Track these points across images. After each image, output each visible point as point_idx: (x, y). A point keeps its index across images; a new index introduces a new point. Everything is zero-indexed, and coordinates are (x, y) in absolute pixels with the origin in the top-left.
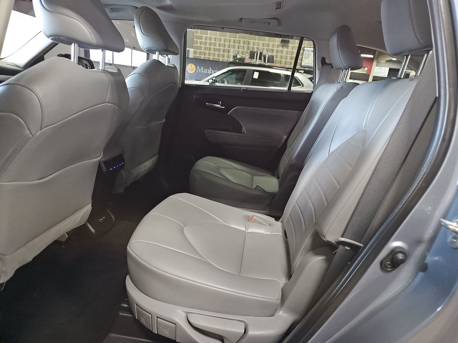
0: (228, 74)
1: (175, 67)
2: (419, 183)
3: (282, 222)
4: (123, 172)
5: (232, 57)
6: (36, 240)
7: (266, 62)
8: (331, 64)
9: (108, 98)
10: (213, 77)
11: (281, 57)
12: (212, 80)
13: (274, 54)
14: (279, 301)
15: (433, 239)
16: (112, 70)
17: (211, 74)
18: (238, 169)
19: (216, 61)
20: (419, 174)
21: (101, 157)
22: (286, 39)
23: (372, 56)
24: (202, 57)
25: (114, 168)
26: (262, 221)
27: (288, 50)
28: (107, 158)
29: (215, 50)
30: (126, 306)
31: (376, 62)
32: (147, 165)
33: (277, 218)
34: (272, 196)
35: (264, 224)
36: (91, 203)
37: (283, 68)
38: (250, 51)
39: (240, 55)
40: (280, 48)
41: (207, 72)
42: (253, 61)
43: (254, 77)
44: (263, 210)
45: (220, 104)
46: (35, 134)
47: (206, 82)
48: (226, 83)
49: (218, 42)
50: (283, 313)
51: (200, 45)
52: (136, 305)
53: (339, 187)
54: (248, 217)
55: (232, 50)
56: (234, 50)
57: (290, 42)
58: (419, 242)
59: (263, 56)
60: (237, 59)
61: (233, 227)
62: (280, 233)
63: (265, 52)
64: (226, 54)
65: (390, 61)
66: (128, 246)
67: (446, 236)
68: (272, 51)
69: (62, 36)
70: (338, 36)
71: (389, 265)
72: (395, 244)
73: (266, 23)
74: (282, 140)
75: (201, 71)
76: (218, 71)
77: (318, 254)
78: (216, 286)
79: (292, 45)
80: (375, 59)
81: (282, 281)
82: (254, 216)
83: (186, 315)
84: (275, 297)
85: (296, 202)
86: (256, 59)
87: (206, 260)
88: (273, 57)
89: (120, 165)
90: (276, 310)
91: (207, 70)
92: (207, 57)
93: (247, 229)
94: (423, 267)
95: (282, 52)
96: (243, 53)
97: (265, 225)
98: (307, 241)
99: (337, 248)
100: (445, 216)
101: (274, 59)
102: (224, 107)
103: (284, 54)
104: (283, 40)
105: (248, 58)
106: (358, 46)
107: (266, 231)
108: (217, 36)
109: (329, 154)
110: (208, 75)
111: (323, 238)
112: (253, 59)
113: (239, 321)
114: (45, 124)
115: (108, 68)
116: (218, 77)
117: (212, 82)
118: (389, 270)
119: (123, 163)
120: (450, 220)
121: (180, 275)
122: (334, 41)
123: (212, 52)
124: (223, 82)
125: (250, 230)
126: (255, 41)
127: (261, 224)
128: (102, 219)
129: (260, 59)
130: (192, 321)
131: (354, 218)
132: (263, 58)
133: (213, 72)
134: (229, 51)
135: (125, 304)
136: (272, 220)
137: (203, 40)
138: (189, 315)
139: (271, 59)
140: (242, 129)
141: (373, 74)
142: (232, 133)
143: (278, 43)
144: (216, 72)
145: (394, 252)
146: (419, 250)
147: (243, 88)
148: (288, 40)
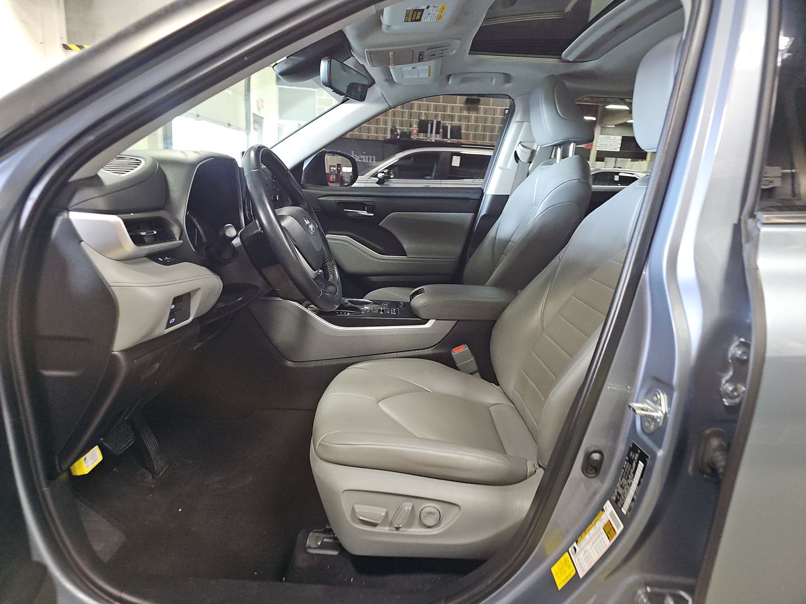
5: (389, 132)
7: (449, 137)
13: (459, 124)
23: (594, 119)
24: (364, 136)
27: (478, 115)
31: (600, 128)
40: (465, 113)
42: (426, 137)
43: (453, 164)
47: (371, 176)
57: (481, 102)
59: (441, 127)
60: (399, 135)
63: (443, 121)
65: (624, 124)
79: (485, 107)
80: (598, 122)
86: (431, 132)
88: (459, 128)
95: (468, 119)
101: (462, 131)
103: (472, 123)
104: (469, 99)
105: (416, 132)
112: (424, 134)
129: (438, 132)
132: (441, 130)
139: (457, 132)
141: (596, 148)
143: (461, 105)
148: (479, 98)
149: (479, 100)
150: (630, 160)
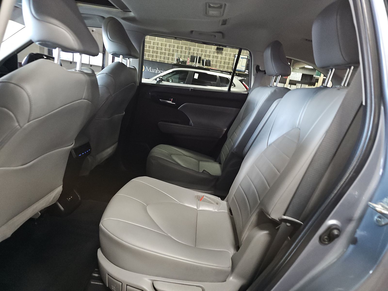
0: (172, 74)
1: (135, 69)
2: (350, 173)
3: (227, 201)
4: (89, 158)
5: (176, 60)
6: (16, 219)
7: (204, 65)
8: (265, 71)
9: (84, 95)
10: (160, 76)
11: (216, 62)
12: (159, 79)
13: (211, 59)
14: (230, 269)
15: (361, 218)
16: (87, 71)
17: (158, 74)
18: (187, 156)
19: (162, 63)
20: (350, 166)
21: (73, 145)
22: (221, 47)
24: (150, 59)
25: (83, 154)
26: (210, 201)
27: (222, 56)
28: (78, 145)
29: (161, 53)
30: (96, 275)
31: (293, 68)
32: (109, 151)
33: (223, 198)
34: (216, 178)
35: (212, 203)
36: (62, 185)
37: (218, 71)
38: (191, 56)
39: (183, 58)
40: (216, 54)
41: (154, 72)
42: (194, 64)
43: (195, 77)
44: (209, 191)
45: (172, 101)
46: (23, 126)
47: (154, 80)
48: (171, 81)
49: (164, 47)
50: (233, 278)
51: (149, 49)
52: (107, 274)
53: (280, 174)
54: (198, 197)
55: (175, 54)
56: (177, 54)
58: (349, 220)
59: (201, 60)
60: (180, 62)
61: (186, 206)
62: (226, 211)
63: (203, 57)
64: (171, 57)
65: (304, 68)
66: (100, 223)
67: (372, 216)
68: (209, 56)
69: (49, 42)
70: (271, 49)
71: (327, 239)
72: (331, 222)
73: (213, 36)
74: (223, 132)
75: (149, 70)
76: (163, 72)
77: (262, 229)
78: (178, 257)
79: (226, 52)
80: (291, 66)
81: (231, 251)
82: (204, 196)
83: (152, 283)
84: (227, 265)
85: (240, 184)
86: (196, 62)
87: (167, 234)
88: (210, 61)
89: (87, 151)
90: (227, 277)
91: (154, 70)
92: (154, 59)
93: (198, 207)
94: (354, 241)
95: (217, 57)
96: (185, 57)
97: (214, 204)
98: (253, 218)
99: (279, 224)
100: (371, 200)
101: (211, 63)
102: (175, 103)
103: (219, 59)
104: (218, 48)
105: (189, 61)
106: (287, 58)
107: (214, 209)
108: (164, 42)
109: (267, 146)
110: (155, 74)
111: (268, 216)
112: (193, 63)
113: (197, 286)
114: (32, 118)
115: (84, 69)
116: (164, 77)
117: (159, 81)
118: (327, 243)
119: (89, 150)
120: (376, 203)
121: (147, 248)
122: (268, 53)
123: (159, 55)
124: (168, 81)
125: (201, 208)
126: (195, 47)
127: (209, 203)
128: (70, 199)
129: (199, 62)
130: (157, 287)
131: (294, 200)
132: (201, 61)
133: (159, 72)
134: (173, 55)
135: (96, 274)
136: (218, 199)
137: (152, 45)
138: (154, 282)
139: (208, 63)
140: (190, 122)
141: (290, 79)
142: (182, 125)
143: (214, 50)
144: (162, 72)
145: (331, 228)
146: (350, 227)
147: (191, 88)
148: (223, 47)
149: (223, 49)
150: (307, 85)
